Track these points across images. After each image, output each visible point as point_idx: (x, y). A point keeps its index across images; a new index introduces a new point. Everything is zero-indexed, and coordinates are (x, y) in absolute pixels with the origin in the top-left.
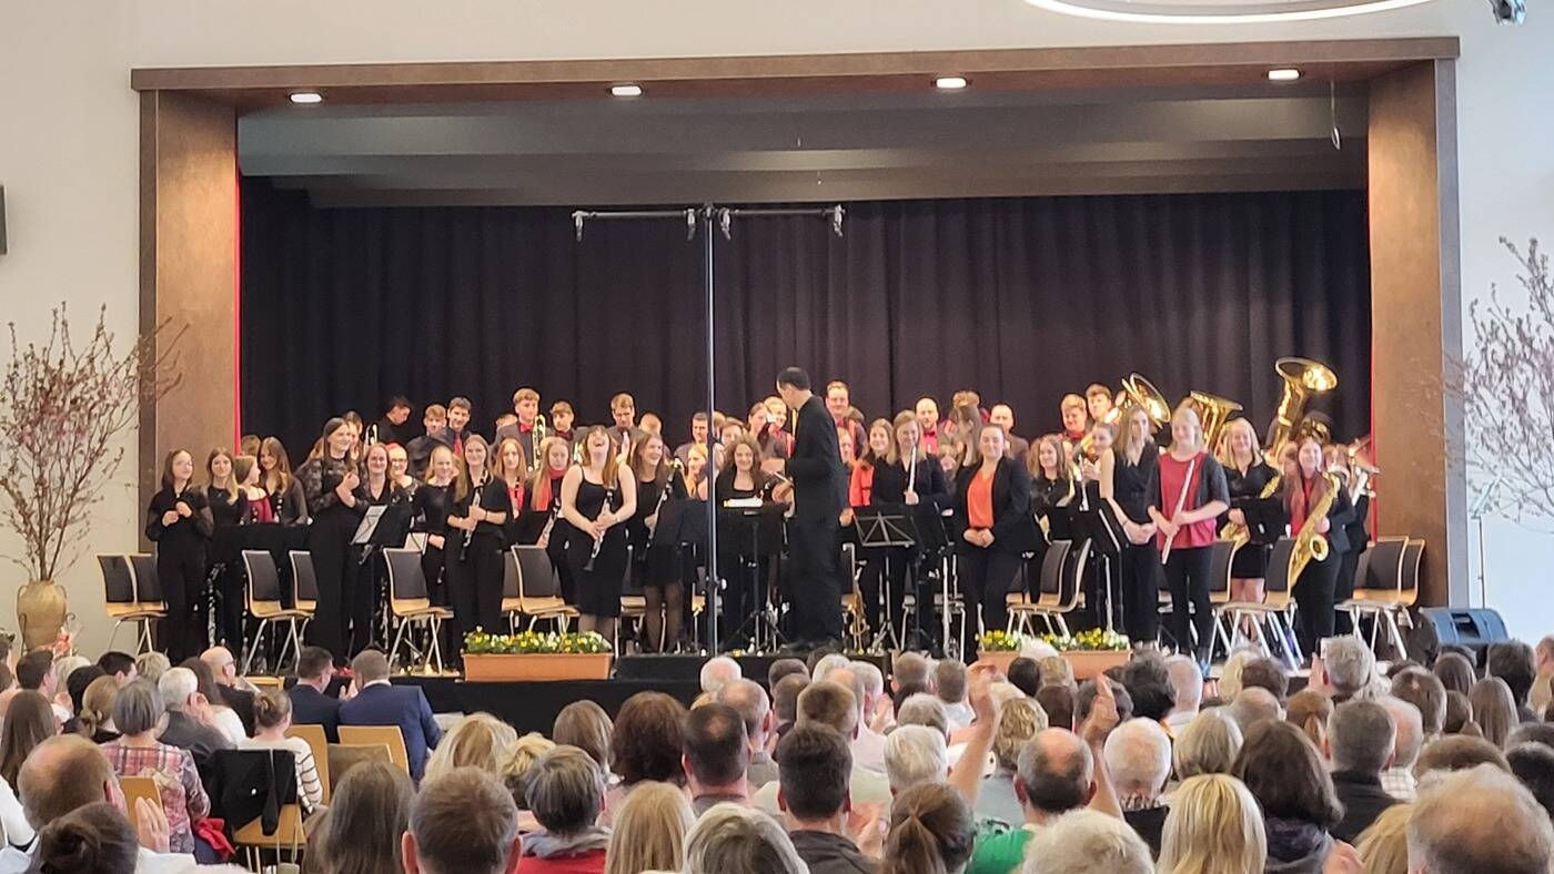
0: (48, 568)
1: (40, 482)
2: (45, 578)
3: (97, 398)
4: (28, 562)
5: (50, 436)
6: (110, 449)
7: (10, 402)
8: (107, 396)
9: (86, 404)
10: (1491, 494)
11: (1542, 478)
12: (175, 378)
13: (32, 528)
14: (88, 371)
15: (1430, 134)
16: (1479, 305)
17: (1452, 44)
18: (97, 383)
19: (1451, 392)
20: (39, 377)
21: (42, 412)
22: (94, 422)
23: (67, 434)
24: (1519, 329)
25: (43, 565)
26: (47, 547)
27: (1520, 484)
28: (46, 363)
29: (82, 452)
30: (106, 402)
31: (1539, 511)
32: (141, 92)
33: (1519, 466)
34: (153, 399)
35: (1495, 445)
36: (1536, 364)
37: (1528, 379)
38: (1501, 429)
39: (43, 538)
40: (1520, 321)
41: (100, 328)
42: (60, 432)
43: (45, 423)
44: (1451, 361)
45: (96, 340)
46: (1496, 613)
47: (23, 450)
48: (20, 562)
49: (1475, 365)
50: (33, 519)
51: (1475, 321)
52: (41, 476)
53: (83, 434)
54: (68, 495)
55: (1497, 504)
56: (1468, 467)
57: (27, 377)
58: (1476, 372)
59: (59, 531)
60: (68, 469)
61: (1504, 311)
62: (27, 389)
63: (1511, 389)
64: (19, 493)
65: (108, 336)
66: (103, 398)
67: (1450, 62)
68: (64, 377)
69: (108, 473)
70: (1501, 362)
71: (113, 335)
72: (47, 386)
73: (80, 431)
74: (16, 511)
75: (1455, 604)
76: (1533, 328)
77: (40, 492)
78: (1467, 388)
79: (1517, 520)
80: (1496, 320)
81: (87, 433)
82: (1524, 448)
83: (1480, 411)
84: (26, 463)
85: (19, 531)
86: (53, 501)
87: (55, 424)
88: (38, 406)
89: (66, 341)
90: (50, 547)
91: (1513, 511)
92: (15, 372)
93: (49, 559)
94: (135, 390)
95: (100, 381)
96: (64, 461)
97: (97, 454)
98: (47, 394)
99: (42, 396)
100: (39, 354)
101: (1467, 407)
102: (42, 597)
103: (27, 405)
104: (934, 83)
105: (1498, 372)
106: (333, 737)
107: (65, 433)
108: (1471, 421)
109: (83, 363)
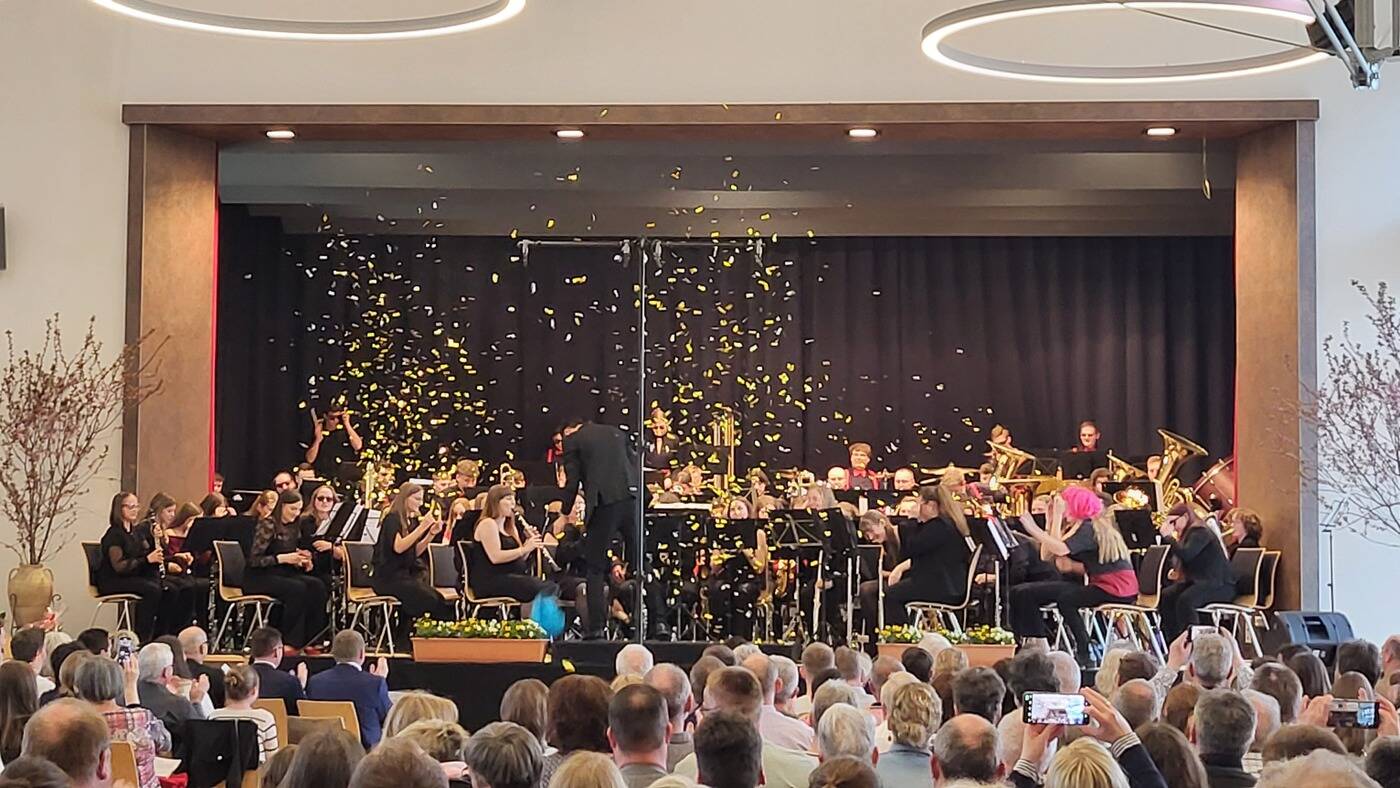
0: (37, 553)
1: (32, 475)
2: (35, 562)
3: (85, 401)
4: (19, 548)
5: (41, 435)
6: (95, 445)
7: (6, 403)
8: (95, 399)
9: (75, 406)
10: (1341, 510)
11: (1386, 496)
12: (157, 383)
13: (23, 517)
14: (77, 376)
15: (1292, 187)
16: (1332, 341)
17: (1312, 109)
18: (85, 387)
19: (1308, 418)
20: (33, 380)
21: (35, 413)
22: (82, 423)
23: (58, 432)
24: (1368, 362)
25: (32, 550)
26: (36, 535)
27: (1366, 502)
28: (39, 368)
29: (70, 449)
30: (93, 404)
31: (1384, 526)
32: (131, 125)
33: (1366, 484)
34: (136, 402)
35: (1344, 466)
36: (1384, 395)
37: (1375, 408)
38: (1351, 453)
39: (33, 526)
40: (1369, 356)
41: (90, 337)
42: (51, 430)
43: (37, 421)
44: (1307, 390)
45: (86, 347)
46: (1343, 616)
47: (17, 446)
48: (12, 547)
49: (1329, 394)
50: (24, 508)
51: (1328, 354)
52: (33, 470)
53: (72, 432)
54: (57, 488)
55: (1346, 519)
56: (1320, 485)
57: (22, 380)
58: (1329, 401)
59: (48, 519)
60: (57, 464)
61: (1354, 345)
62: (22, 391)
63: (1360, 418)
64: (13, 485)
65: (96, 344)
66: (91, 400)
67: (1310, 123)
68: (56, 381)
69: (94, 468)
70: (1352, 392)
71: (101, 344)
72: (40, 389)
73: (69, 430)
74: (9, 501)
75: (1306, 608)
76: (1381, 362)
77: (32, 485)
78: (1321, 414)
79: (1364, 534)
80: (1346, 354)
81: (75, 432)
82: (1371, 471)
83: (1331, 436)
84: (19, 458)
85: (12, 519)
86: (43, 493)
87: (46, 423)
88: (32, 407)
89: (58, 348)
90: (40, 535)
91: (1360, 526)
92: (11, 376)
93: (38, 545)
94: (119, 392)
95: (88, 384)
96: (53, 457)
97: (84, 451)
98: (40, 396)
99: (34, 398)
100: (33, 361)
101: (1321, 432)
102: (31, 579)
103: (21, 406)
104: (848, 133)
105: (1349, 401)
106: (292, 710)
107: (55, 431)
108: (1324, 444)
109: (73, 368)
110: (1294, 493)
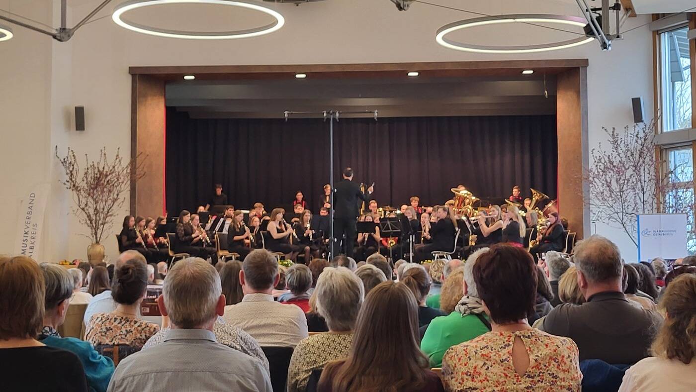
0: (98, 239)
1: (96, 209)
2: (97, 243)
3: (116, 180)
4: (91, 237)
5: (99, 193)
6: (120, 198)
7: (85, 181)
8: (120, 179)
9: (112, 182)
10: (599, 215)
11: (616, 210)
12: (143, 173)
13: (93, 225)
14: (113, 171)
15: (578, 93)
16: (595, 150)
17: (585, 62)
18: (116, 175)
19: (585, 180)
20: (96, 173)
21: (97, 185)
22: (115, 189)
23: (105, 192)
24: (609, 158)
25: (96, 238)
26: (98, 232)
28: (98, 168)
29: (110, 199)
32: (132, 75)
33: (609, 205)
34: (135, 180)
35: (600, 198)
36: (615, 170)
37: (612, 176)
38: (602, 193)
39: (97, 228)
40: (609, 156)
41: (117, 156)
42: (103, 192)
43: (98, 188)
44: (586, 169)
45: (116, 159)
47: (90, 198)
48: (89, 237)
49: (594, 170)
50: (93, 222)
51: (593, 156)
52: (96, 207)
54: (105, 214)
55: (601, 218)
56: (591, 206)
57: (91, 173)
58: (594, 173)
59: (102, 226)
60: (105, 205)
61: (603, 152)
62: (92, 177)
63: (606, 179)
64: (89, 213)
65: (120, 158)
66: (118, 180)
67: (585, 68)
68: (105, 173)
69: (120, 206)
70: (602, 170)
71: (122, 158)
72: (98, 176)
73: (110, 191)
74: (87, 219)
76: (614, 157)
77: (96, 213)
78: (591, 179)
79: (608, 224)
80: (600, 155)
81: (112, 192)
82: (610, 199)
83: (595, 187)
84: (91, 203)
85: (88, 226)
86: (100, 216)
87: (101, 189)
88: (95, 183)
89: (105, 160)
91: (606, 221)
92: (87, 171)
93: (98, 236)
94: (129, 177)
95: (117, 174)
96: (104, 203)
97: (116, 200)
98: (99, 178)
99: (97, 179)
100: (96, 166)
102: (96, 249)
103: (91, 183)
104: (407, 74)
105: (601, 173)
108: (592, 190)
109: (111, 168)
110: (581, 209)
